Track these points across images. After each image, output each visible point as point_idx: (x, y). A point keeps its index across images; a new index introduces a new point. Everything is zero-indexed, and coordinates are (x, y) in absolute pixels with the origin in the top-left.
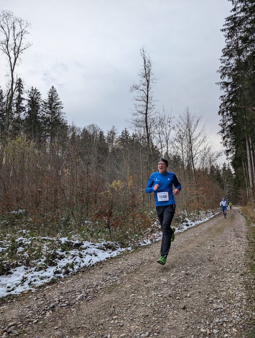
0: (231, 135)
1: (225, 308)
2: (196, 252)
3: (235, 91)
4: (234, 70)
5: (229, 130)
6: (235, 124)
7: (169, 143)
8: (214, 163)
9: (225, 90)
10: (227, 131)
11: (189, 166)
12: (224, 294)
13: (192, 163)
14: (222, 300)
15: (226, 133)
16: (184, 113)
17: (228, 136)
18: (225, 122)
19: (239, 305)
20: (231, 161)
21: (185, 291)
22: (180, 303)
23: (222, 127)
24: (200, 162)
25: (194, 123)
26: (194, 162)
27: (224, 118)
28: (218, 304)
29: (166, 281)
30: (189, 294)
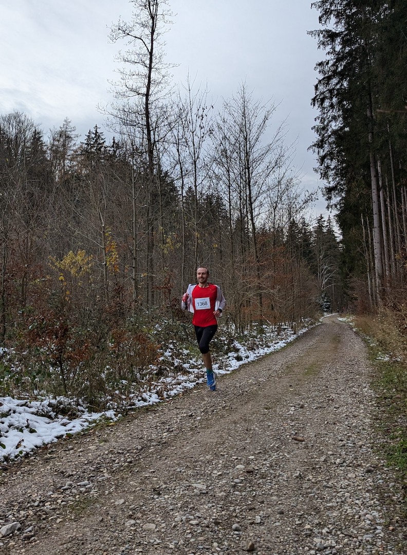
0: (338, 152)
1: (341, 546)
2: (264, 421)
3: (350, 53)
5: (334, 142)
6: (347, 129)
7: (198, 166)
8: (298, 216)
9: (329, 48)
10: (330, 144)
11: (241, 221)
12: (334, 514)
13: (249, 214)
14: (331, 528)
15: (327, 147)
16: (236, 98)
17: (330, 155)
18: (326, 123)
19: (370, 539)
20: (338, 213)
21: (250, 510)
22: (240, 537)
23: (319, 133)
24: (268, 213)
25: (256, 122)
26: (255, 213)
27: (324, 113)
28: (324, 537)
29: (205, 488)
30: (259, 517)
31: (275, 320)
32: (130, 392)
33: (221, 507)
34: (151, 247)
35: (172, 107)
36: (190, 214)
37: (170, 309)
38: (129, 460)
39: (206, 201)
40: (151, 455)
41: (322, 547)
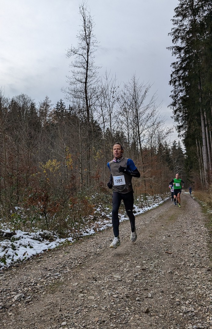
0: (183, 108)
1: (197, 311)
2: (150, 243)
3: (189, 58)
4: (188, 33)
5: (181, 103)
6: (188, 96)
7: (112, 116)
8: (163, 141)
9: (178, 55)
10: (179, 104)
11: (134, 144)
12: (192, 293)
13: (138, 140)
14: (191, 301)
15: (177, 106)
16: (130, 82)
17: (179, 109)
18: (177, 93)
20: (182, 138)
21: (145, 290)
22: (140, 305)
23: (173, 99)
24: (148, 139)
25: (141, 94)
26: (141, 140)
27: (176, 88)
28: (187, 306)
29: (120, 278)
30: (150, 294)
31: (153, 193)
32: (80, 229)
33: (129, 288)
34: (89, 157)
35: (98, 88)
36: (108, 141)
37: (99, 188)
38: (80, 262)
39: (116, 135)
40: (91, 260)
41: (186, 311)
